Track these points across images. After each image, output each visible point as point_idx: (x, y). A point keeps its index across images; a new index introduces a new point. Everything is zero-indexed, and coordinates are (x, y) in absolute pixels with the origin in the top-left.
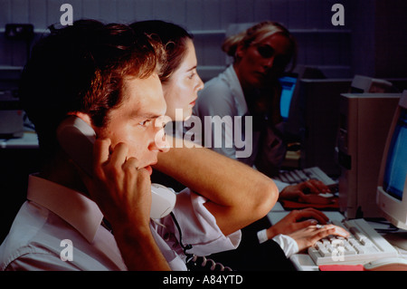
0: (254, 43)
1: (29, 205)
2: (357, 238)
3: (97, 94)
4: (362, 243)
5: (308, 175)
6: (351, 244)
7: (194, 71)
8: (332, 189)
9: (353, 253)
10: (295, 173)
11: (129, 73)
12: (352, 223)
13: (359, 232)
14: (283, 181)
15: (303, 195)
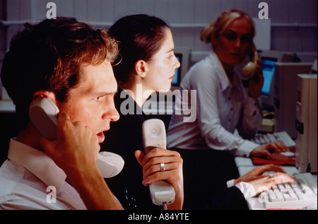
0: (221, 32)
1: (9, 163)
2: (301, 188)
3: (59, 77)
4: (304, 192)
5: (276, 138)
6: (295, 192)
7: (172, 53)
8: (292, 149)
9: (295, 199)
10: (267, 136)
11: (84, 61)
12: (301, 176)
13: (304, 183)
14: (256, 142)
15: (269, 154)
